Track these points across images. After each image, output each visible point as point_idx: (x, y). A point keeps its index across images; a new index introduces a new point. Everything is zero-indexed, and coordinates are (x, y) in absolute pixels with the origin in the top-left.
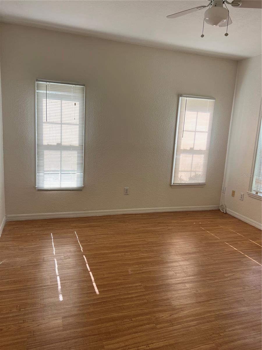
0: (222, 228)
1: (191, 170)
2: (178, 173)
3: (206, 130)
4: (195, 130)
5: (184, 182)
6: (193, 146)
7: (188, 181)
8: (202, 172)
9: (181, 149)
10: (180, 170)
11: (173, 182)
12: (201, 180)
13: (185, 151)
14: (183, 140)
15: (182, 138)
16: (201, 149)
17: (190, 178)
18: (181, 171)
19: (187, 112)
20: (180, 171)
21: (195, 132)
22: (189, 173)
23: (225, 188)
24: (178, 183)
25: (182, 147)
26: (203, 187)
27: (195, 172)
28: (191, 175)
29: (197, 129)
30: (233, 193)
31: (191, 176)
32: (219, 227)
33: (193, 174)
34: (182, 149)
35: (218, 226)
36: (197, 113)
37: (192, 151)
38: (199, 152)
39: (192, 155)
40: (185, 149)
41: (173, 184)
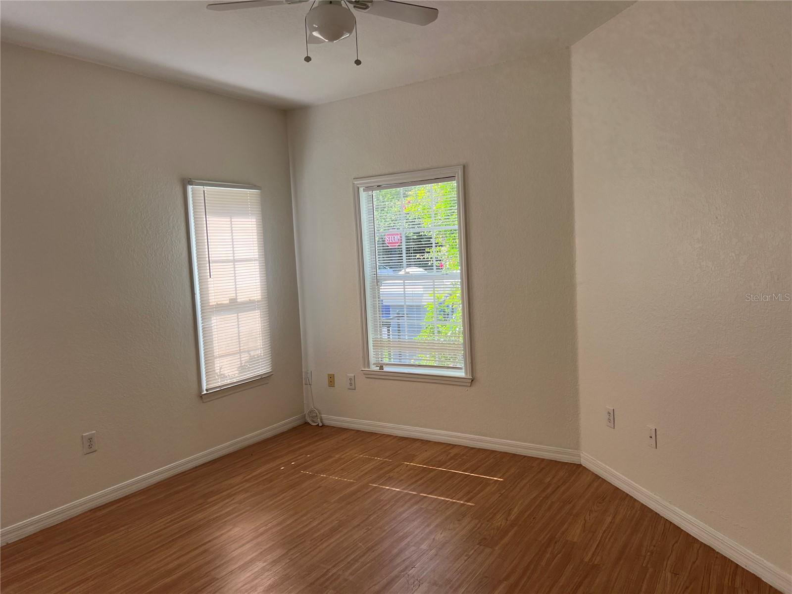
0: (340, 459)
1: (238, 349)
2: (214, 362)
3: (255, 256)
4: (232, 258)
5: (229, 382)
6: (234, 295)
7: (236, 376)
8: (261, 348)
9: (211, 304)
10: (216, 354)
11: (204, 387)
12: (262, 368)
13: (221, 308)
14: (212, 283)
15: (210, 280)
16: (251, 299)
17: (242, 368)
18: (220, 357)
19: (210, 219)
20: (216, 358)
21: (234, 261)
22: (237, 358)
23: (309, 372)
24: (216, 387)
25: (213, 300)
26: (267, 383)
27: (248, 351)
28: (241, 361)
29: (235, 255)
30: (331, 379)
31: (241, 364)
32: (334, 459)
33: (245, 357)
34: (214, 304)
35: (330, 457)
36: (231, 219)
37: (234, 306)
38: (248, 305)
39: (236, 315)
40: (219, 303)
41: (205, 392)
